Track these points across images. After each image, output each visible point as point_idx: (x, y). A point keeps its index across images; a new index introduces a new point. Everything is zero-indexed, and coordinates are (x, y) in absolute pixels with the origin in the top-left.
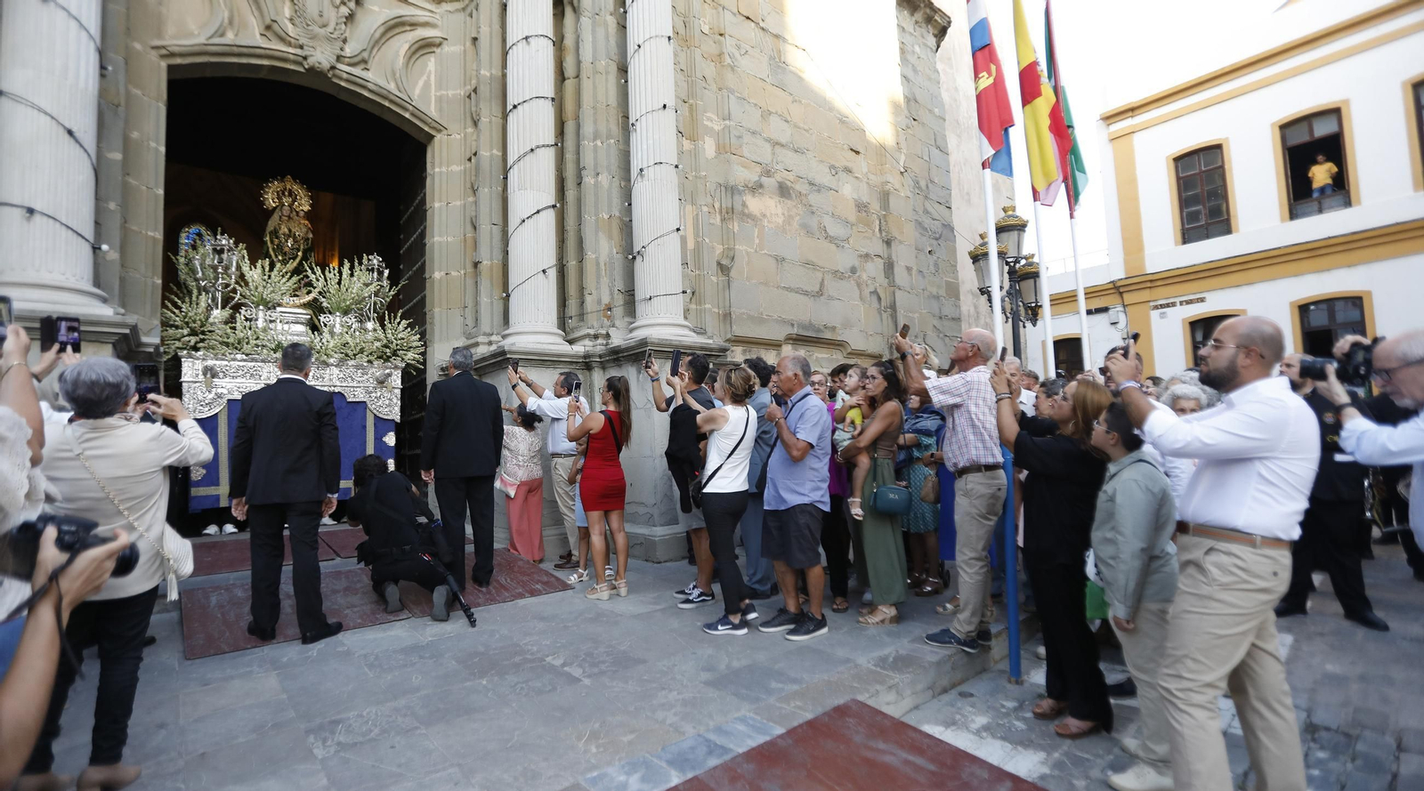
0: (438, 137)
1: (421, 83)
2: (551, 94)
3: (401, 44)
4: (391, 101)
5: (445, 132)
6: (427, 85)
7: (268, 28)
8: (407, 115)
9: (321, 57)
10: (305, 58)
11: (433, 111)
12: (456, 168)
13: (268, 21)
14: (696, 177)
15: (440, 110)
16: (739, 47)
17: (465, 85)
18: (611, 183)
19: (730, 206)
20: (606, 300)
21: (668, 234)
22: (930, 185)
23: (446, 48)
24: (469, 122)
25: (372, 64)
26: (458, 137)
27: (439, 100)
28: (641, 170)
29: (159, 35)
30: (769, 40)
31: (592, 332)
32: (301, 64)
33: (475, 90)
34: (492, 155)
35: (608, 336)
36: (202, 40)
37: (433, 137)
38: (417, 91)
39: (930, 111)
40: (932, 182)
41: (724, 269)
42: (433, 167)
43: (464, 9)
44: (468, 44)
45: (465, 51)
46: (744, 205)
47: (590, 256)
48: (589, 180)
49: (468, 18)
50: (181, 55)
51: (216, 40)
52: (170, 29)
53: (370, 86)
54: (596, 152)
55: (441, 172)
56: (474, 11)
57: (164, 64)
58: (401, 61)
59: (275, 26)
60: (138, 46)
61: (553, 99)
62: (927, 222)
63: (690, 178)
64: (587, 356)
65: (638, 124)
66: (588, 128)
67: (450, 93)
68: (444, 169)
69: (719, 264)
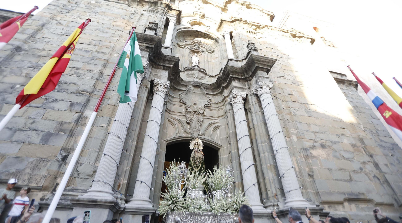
0: (221, 148)
1: (216, 136)
2: (248, 134)
3: (212, 128)
4: (210, 142)
5: (223, 147)
6: (218, 136)
7: (185, 131)
8: (214, 145)
9: (195, 135)
10: (192, 136)
11: (219, 142)
12: (226, 156)
13: (185, 130)
14: (293, 148)
15: (221, 142)
16: (295, 110)
17: (226, 135)
18: (269, 155)
19: (306, 154)
20: (274, 192)
21: (290, 169)
23: (221, 127)
24: (228, 144)
25: (206, 135)
26: (226, 148)
27: (221, 139)
28: (277, 151)
29: (166, 138)
30: (303, 105)
31: (272, 204)
32: (191, 138)
33: (229, 136)
34: (235, 152)
35: (278, 205)
36: (173, 137)
37: (220, 149)
38: (215, 138)
39: (364, 108)
40: (378, 130)
41: (311, 176)
42: (220, 157)
43: (224, 118)
44: (226, 125)
45: (225, 127)
46: (311, 153)
47: (267, 178)
48: (262, 155)
49: (226, 120)
50: (169, 141)
51: (176, 136)
52: (168, 136)
53: (205, 139)
54: (263, 147)
55: (222, 158)
56: (227, 118)
57: (166, 143)
58: (212, 132)
59: (187, 131)
60: (162, 141)
61: (249, 135)
62: (384, 144)
63: (292, 149)
65: (273, 138)
66: (259, 141)
67: (223, 137)
68: (223, 157)
69: (309, 174)
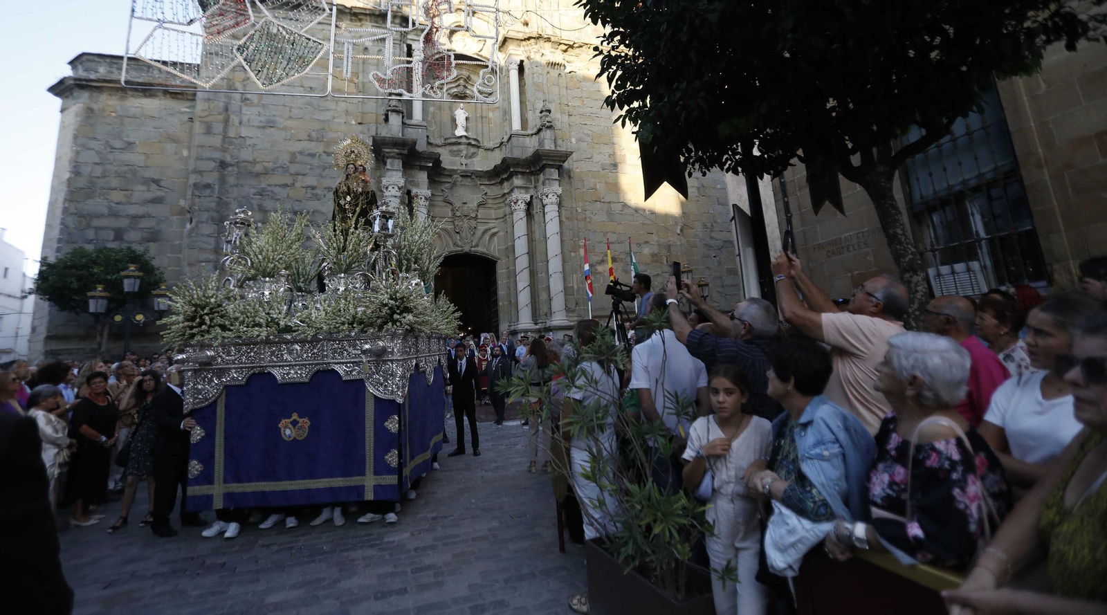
0: (499, 262)
1: (493, 246)
2: (527, 252)
3: (487, 237)
4: (486, 254)
5: (500, 260)
6: (495, 245)
7: (455, 245)
8: (490, 257)
9: (467, 249)
10: (463, 249)
11: (497, 254)
12: (504, 272)
13: (454, 242)
15: (499, 253)
16: (592, 213)
17: (504, 248)
18: (544, 278)
20: (545, 311)
21: (559, 292)
22: (714, 224)
23: (500, 234)
24: (507, 257)
25: (480, 245)
26: (503, 262)
27: (498, 251)
28: (551, 275)
30: (606, 205)
31: (541, 322)
32: (462, 251)
33: (507, 250)
34: (512, 269)
35: (546, 322)
37: (497, 261)
38: (492, 249)
39: (713, 188)
40: (716, 222)
42: (498, 270)
43: (504, 221)
44: (504, 231)
45: (504, 236)
46: (596, 269)
47: (539, 300)
48: (539, 275)
53: (479, 252)
54: (540, 266)
55: (500, 271)
56: (505, 224)
58: (487, 242)
59: (456, 243)
61: (528, 254)
64: (539, 329)
66: (538, 260)
67: (501, 249)
